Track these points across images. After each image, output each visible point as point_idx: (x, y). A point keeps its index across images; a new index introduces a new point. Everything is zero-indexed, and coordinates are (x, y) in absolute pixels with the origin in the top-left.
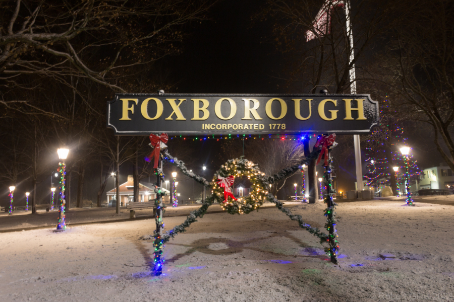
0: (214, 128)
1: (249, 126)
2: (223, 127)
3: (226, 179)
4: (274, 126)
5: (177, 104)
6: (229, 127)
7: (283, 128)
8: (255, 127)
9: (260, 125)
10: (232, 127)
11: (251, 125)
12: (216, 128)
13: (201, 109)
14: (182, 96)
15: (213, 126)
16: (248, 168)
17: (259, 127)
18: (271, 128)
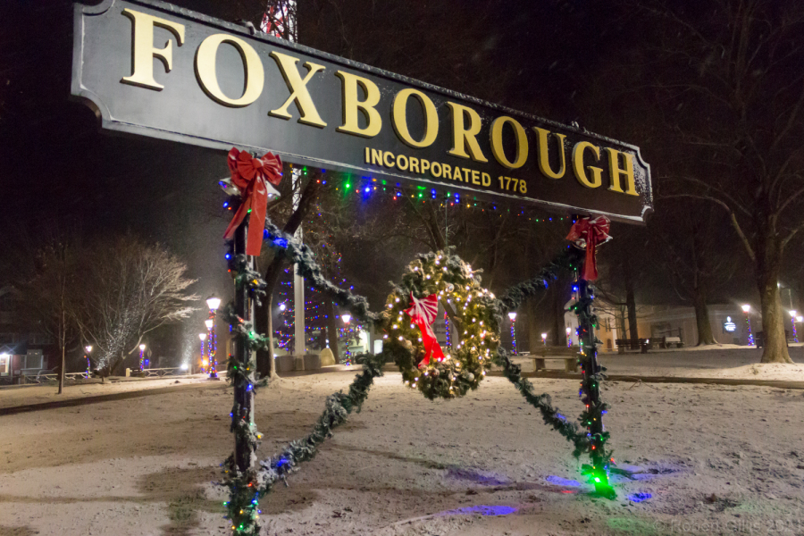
0: (393, 164)
1: (463, 173)
2: (412, 165)
3: (422, 302)
4: (508, 183)
5: (303, 76)
6: (423, 168)
7: (523, 189)
8: (474, 177)
9: (484, 174)
10: (430, 170)
11: (467, 171)
12: (396, 165)
13: (361, 104)
14: (312, 55)
15: (389, 158)
16: (467, 277)
17: (480, 180)
18: (502, 187)
